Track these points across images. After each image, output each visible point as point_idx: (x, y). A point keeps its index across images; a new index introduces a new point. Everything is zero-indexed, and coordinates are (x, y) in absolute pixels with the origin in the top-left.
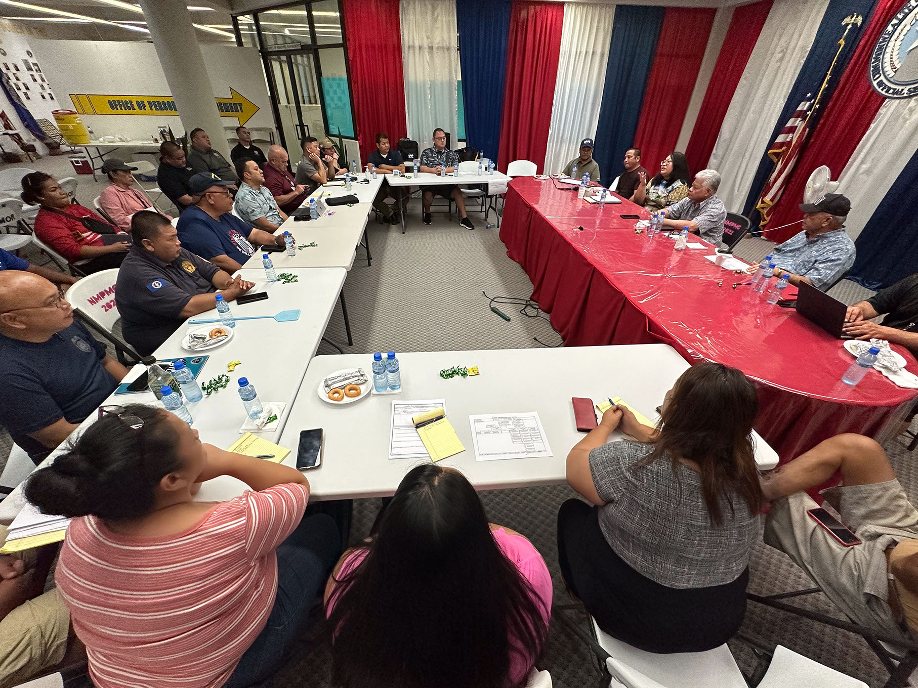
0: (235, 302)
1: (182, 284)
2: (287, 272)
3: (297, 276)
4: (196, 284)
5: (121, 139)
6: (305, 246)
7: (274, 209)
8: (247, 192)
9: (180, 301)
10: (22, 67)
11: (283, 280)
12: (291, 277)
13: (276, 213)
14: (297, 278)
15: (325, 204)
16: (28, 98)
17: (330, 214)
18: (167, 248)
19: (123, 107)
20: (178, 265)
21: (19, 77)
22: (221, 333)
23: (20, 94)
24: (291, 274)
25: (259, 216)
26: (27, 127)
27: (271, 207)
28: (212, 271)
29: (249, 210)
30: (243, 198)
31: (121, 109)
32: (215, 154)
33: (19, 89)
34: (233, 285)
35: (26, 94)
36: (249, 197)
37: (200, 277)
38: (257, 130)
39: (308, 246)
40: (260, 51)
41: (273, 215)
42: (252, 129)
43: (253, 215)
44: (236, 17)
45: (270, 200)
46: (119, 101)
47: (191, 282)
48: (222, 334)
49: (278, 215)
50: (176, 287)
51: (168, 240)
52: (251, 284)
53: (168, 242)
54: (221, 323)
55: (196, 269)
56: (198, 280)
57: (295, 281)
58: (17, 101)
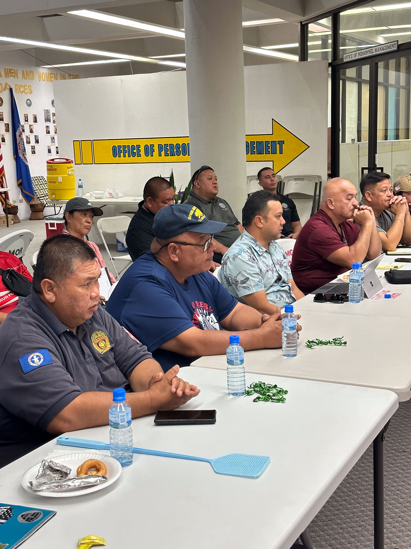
0: (151, 419)
1: (77, 369)
2: (269, 381)
3: (286, 392)
4: (102, 375)
5: (111, 194)
6: (321, 343)
7: (284, 282)
8: (245, 247)
9: (59, 397)
10: (41, 118)
11: (256, 395)
12: (275, 391)
13: (286, 288)
14: (285, 396)
15: (383, 281)
16: (34, 152)
17: (387, 297)
18: (74, 298)
19: (127, 154)
20: (85, 335)
21: (34, 130)
22: (98, 470)
23: (28, 148)
24: (275, 386)
25: (253, 290)
26: (20, 185)
27: (279, 279)
28: (137, 356)
29: (240, 278)
30: (235, 257)
31: (124, 156)
32: (221, 205)
33: (28, 142)
34: (159, 385)
35: (33, 148)
36: (245, 256)
37: (112, 365)
38: (298, 178)
39: (326, 343)
40: (330, 64)
41: (278, 291)
42: (289, 178)
43: (245, 288)
44: (307, 25)
45: (281, 266)
46: (124, 147)
47: (93, 370)
48: (99, 474)
49: (288, 292)
50: (64, 371)
51: (81, 286)
52: (192, 389)
53: (80, 290)
54: (108, 453)
55: (112, 349)
56: (107, 368)
57: (279, 400)
58: (21, 156)
